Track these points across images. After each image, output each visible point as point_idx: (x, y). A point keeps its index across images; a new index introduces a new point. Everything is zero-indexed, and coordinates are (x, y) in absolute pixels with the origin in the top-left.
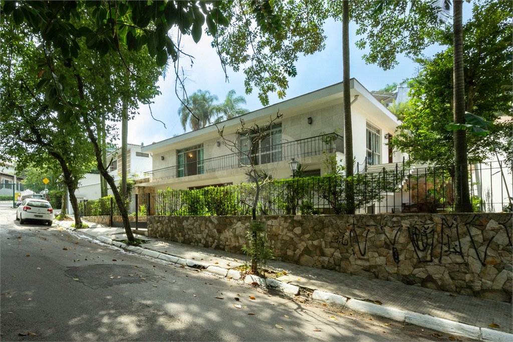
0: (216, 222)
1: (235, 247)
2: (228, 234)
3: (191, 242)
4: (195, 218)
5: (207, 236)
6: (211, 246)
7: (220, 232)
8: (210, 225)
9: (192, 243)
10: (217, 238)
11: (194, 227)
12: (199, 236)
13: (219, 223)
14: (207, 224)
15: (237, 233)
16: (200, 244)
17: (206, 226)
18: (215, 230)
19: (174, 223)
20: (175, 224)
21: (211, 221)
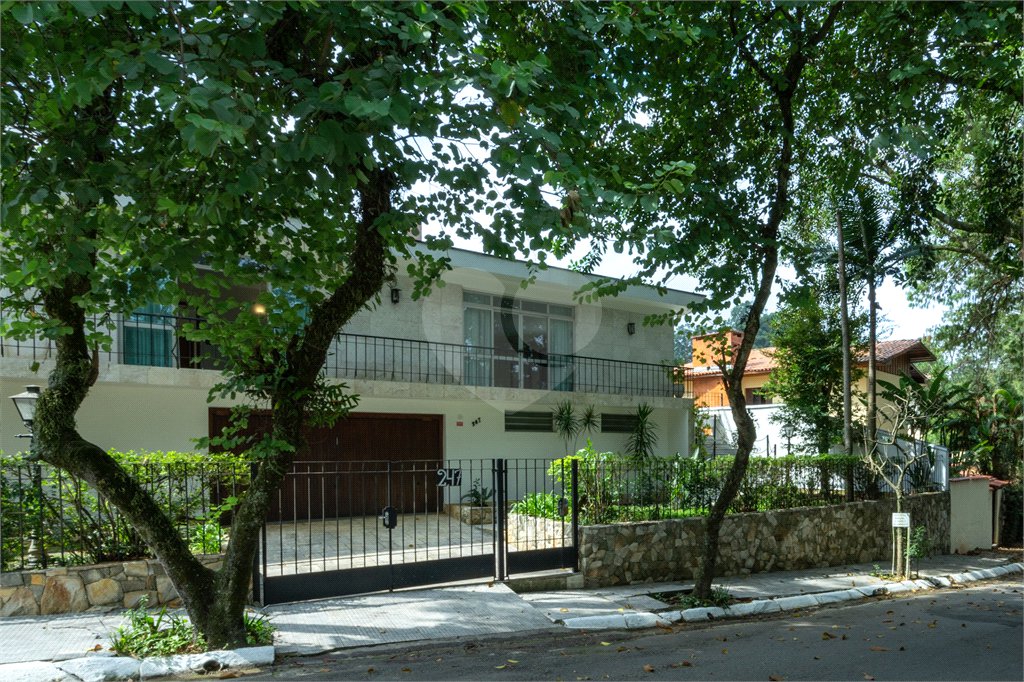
0: (775, 523)
1: (799, 560)
2: (791, 540)
3: (724, 571)
4: (736, 520)
5: (758, 550)
6: (764, 568)
7: (779, 539)
8: (765, 530)
9: (726, 573)
10: (776, 550)
11: (735, 538)
12: (744, 554)
13: (780, 524)
14: (760, 528)
15: (804, 536)
16: (744, 570)
17: (758, 533)
18: (773, 538)
19: (684, 536)
20: (688, 539)
21: (767, 523)
